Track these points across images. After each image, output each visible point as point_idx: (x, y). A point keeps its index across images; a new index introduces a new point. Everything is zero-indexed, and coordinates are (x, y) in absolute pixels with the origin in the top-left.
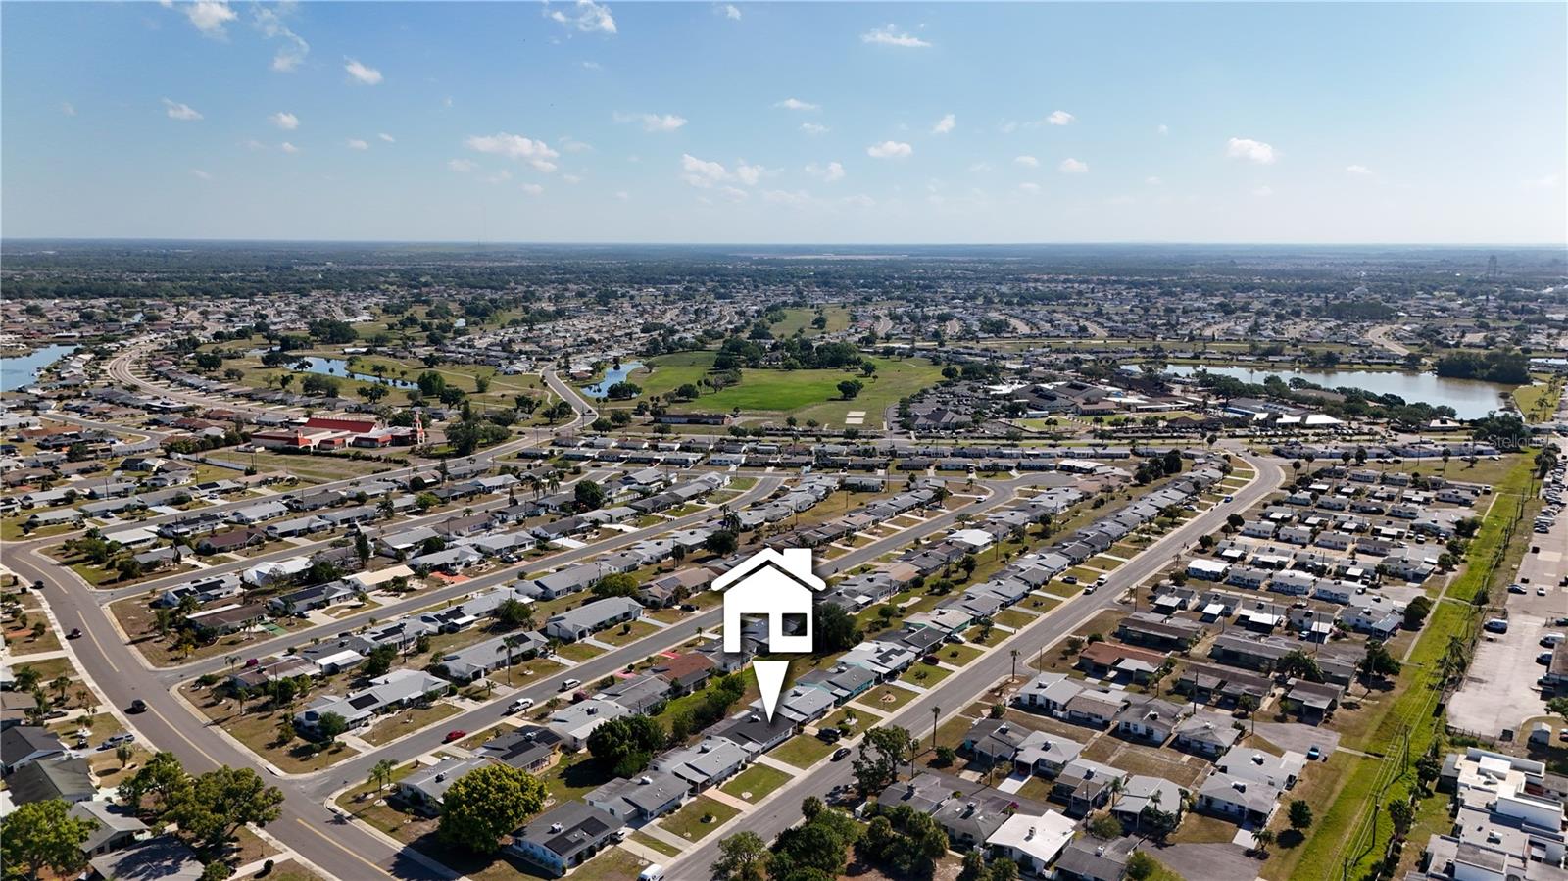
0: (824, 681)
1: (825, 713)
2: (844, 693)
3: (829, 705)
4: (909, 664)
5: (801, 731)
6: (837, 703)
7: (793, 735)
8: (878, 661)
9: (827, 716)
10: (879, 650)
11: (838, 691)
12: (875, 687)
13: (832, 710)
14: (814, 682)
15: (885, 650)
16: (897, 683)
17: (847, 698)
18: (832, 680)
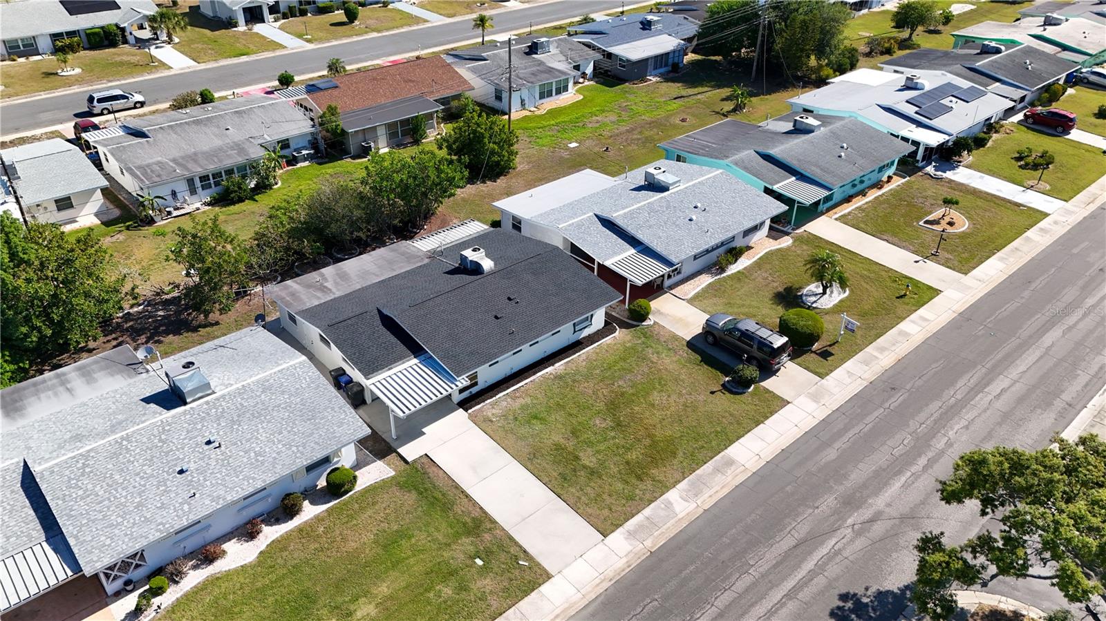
0: (748, 154)
1: (735, 253)
2: (807, 194)
3: (755, 229)
4: (990, 126)
5: (639, 316)
6: (778, 226)
7: (608, 328)
8: (910, 110)
9: (743, 263)
10: (910, 85)
11: (787, 185)
12: (898, 182)
13: (762, 244)
14: (716, 153)
15: (928, 86)
16: (962, 175)
17: (812, 212)
18: (775, 151)
